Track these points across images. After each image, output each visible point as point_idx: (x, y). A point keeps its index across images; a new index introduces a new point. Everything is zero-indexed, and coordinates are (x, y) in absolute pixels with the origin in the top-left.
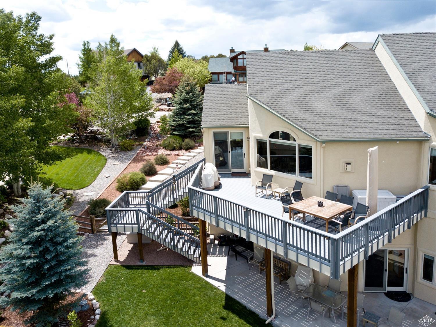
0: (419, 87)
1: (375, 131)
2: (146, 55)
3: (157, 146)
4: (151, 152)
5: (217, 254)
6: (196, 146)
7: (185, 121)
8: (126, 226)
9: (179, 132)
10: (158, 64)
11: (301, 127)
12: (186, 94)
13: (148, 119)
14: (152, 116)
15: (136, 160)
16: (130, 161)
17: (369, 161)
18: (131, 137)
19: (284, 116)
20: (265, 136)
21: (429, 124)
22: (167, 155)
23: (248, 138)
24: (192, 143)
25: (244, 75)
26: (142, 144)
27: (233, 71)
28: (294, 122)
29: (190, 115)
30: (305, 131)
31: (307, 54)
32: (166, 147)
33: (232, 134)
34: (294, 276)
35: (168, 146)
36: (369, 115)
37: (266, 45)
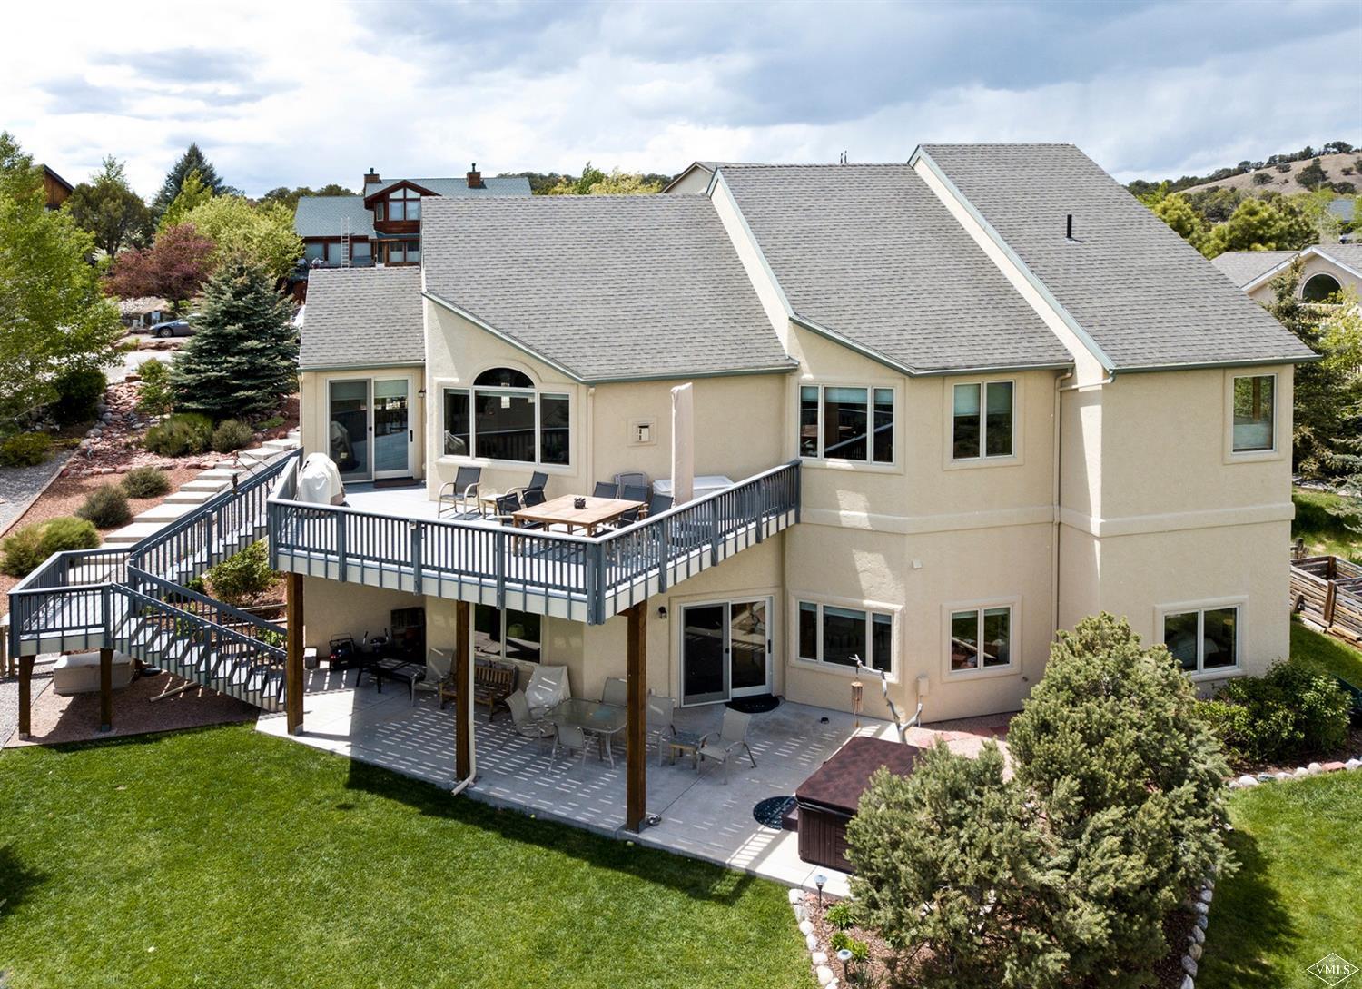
0: (780, 271)
1: (695, 358)
2: (82, 186)
3: (128, 446)
4: (106, 463)
5: (326, 688)
6: (256, 439)
7: (226, 370)
8: (66, 633)
9: (204, 403)
10: (124, 215)
11: (544, 355)
12: (234, 296)
13: (101, 371)
14: (114, 362)
15: (57, 490)
16: (38, 495)
17: (674, 411)
18: (38, 427)
19: (507, 334)
20: (463, 381)
21: (796, 341)
22: (162, 468)
23: (421, 392)
24: (244, 431)
25: (415, 244)
26: (77, 445)
27: (372, 235)
28: (528, 346)
29: (243, 352)
30: (553, 364)
31: (566, 202)
32: (157, 448)
33: (380, 385)
34: (524, 691)
35: (165, 444)
36: (686, 327)
37: (474, 165)
